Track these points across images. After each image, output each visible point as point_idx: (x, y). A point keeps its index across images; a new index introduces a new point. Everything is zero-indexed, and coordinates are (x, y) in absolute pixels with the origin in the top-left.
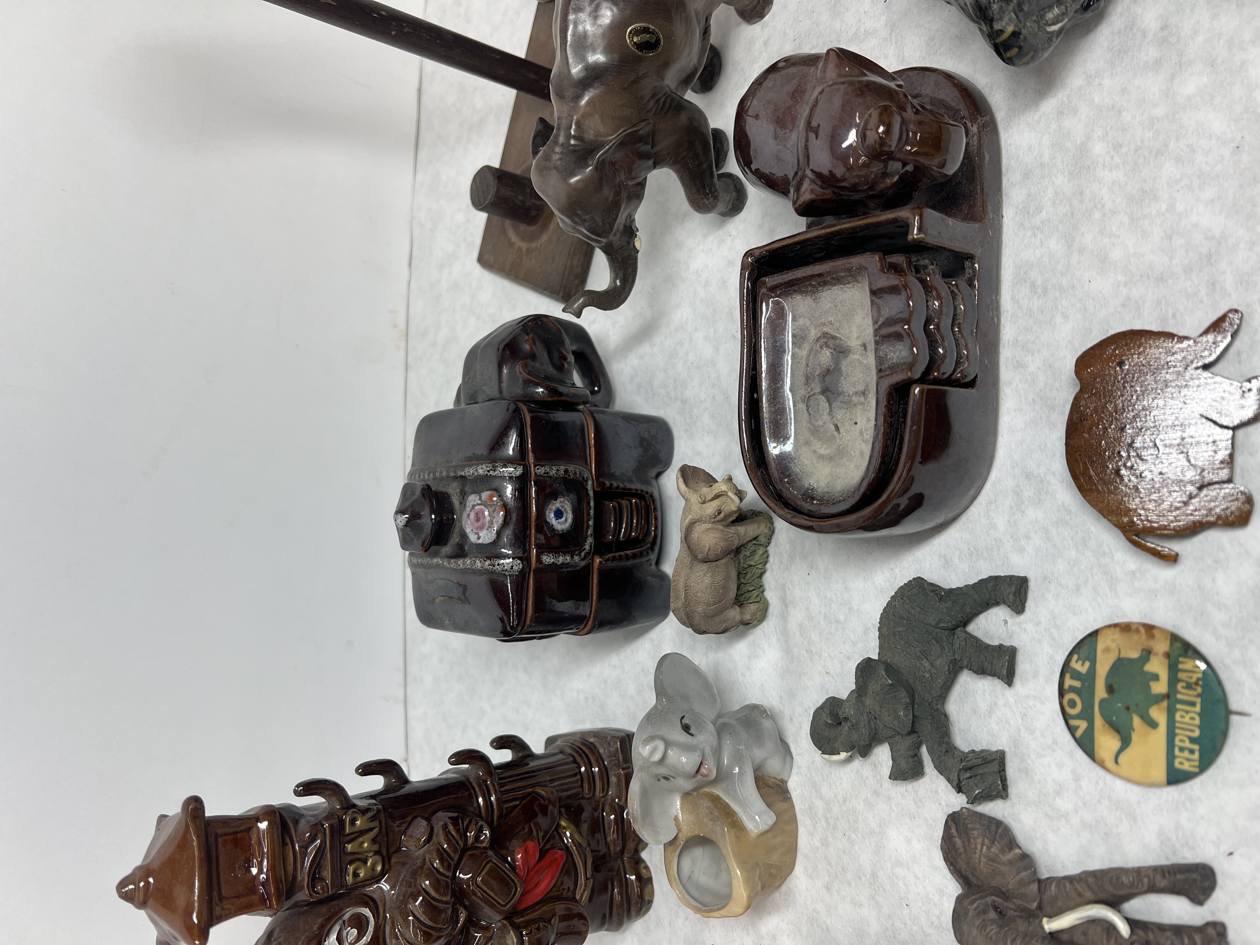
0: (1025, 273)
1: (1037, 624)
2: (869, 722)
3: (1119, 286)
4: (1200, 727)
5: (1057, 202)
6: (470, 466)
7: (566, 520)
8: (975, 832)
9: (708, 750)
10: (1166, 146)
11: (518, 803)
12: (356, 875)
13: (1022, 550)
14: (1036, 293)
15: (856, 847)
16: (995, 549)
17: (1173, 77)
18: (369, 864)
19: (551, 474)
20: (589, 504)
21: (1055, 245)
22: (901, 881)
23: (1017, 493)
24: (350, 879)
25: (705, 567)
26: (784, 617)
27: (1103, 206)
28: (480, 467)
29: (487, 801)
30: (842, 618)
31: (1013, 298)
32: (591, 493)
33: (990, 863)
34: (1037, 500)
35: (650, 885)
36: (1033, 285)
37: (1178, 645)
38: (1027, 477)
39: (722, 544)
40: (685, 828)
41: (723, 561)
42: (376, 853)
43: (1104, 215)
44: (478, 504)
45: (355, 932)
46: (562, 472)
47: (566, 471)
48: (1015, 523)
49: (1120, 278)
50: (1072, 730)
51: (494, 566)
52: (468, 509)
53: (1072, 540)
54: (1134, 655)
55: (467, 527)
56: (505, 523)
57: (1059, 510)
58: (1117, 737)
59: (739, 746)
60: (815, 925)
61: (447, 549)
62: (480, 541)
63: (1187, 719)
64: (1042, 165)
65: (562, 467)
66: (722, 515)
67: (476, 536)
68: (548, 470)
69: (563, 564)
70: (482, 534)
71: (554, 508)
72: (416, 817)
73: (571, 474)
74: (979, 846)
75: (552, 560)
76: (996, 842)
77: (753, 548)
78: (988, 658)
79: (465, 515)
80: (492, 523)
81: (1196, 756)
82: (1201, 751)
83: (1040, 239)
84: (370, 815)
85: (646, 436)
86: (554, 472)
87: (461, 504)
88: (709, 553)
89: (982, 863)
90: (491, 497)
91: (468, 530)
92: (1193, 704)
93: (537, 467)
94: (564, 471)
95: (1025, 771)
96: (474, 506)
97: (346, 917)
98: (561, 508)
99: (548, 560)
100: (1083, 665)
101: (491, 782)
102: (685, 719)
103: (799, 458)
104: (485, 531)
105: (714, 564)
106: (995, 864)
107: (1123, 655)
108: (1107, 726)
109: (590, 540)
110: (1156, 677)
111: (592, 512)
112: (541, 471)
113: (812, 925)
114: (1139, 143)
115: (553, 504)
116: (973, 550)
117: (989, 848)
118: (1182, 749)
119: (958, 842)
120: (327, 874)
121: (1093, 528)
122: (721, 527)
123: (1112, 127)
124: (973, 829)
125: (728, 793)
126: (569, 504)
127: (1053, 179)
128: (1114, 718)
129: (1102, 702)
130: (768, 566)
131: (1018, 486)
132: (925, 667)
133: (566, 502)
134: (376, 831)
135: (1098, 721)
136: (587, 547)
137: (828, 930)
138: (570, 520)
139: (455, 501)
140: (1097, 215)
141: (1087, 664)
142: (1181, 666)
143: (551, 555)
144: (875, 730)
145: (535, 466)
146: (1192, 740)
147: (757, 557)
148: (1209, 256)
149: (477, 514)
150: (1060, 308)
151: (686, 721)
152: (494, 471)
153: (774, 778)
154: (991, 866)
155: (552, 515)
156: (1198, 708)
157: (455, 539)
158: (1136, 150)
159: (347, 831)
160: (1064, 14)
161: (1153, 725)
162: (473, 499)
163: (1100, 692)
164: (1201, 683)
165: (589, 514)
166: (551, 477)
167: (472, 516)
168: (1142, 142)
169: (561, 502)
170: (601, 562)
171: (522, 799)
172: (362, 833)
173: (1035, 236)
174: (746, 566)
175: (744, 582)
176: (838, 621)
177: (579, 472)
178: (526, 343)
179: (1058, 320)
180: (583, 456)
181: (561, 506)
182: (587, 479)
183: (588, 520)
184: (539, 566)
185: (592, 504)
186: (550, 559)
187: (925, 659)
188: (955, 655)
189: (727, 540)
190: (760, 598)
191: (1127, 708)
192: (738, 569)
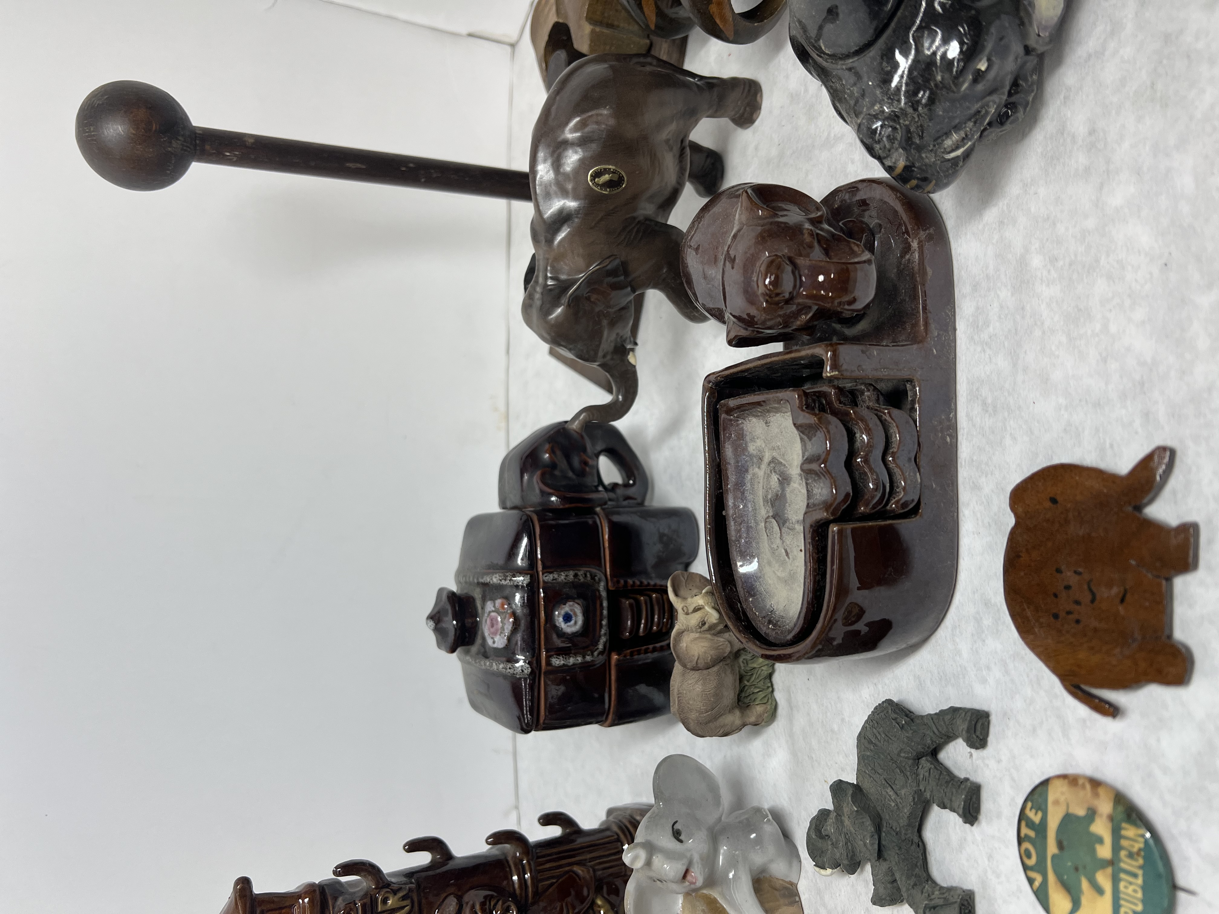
0: (977, 389)
1: (998, 762)
2: (846, 844)
3: (1060, 409)
4: (1143, 902)
5: (1002, 316)
6: (487, 574)
7: (576, 623)
9: (696, 858)
10: (1097, 261)
11: (554, 881)
13: (984, 681)
14: (987, 411)
16: (961, 676)
17: (1101, 186)
19: (560, 580)
20: (601, 605)
21: (1002, 362)
23: (978, 620)
25: (696, 674)
26: (790, 719)
27: (1043, 323)
28: (495, 575)
29: (521, 879)
30: (836, 727)
31: (968, 415)
32: (604, 594)
34: (995, 631)
36: (984, 403)
37: (1123, 805)
38: (986, 604)
39: (712, 652)
41: (715, 669)
43: (1044, 332)
44: (493, 611)
46: (572, 577)
47: (576, 575)
48: (977, 652)
49: (1062, 401)
50: (1030, 881)
51: (506, 669)
52: (486, 615)
53: (1028, 676)
54: (1081, 812)
55: (486, 631)
56: (515, 630)
58: (1068, 897)
59: (736, 851)
61: (474, 649)
62: (495, 645)
63: (1131, 891)
64: (988, 277)
65: (571, 572)
66: (706, 626)
67: (492, 640)
68: (556, 576)
69: (574, 664)
70: (497, 638)
71: (563, 612)
72: (450, 894)
73: (581, 577)
75: (562, 662)
78: (947, 794)
79: (484, 620)
80: (504, 630)
83: (989, 355)
84: (401, 894)
85: (666, 531)
86: (563, 577)
87: (482, 608)
88: (699, 662)
90: (503, 604)
91: (486, 634)
92: (1135, 876)
93: (545, 575)
94: (574, 576)
96: (490, 612)
98: (570, 612)
99: (558, 662)
100: (1036, 814)
101: (528, 861)
102: (677, 824)
103: (764, 576)
104: (498, 637)
105: (705, 672)
107: (1071, 811)
108: (1059, 883)
109: (603, 640)
110: (1100, 840)
111: (605, 612)
112: (549, 578)
114: (1073, 257)
115: (561, 609)
116: (942, 674)
122: (709, 636)
123: (1047, 239)
125: (724, 897)
126: (579, 607)
127: (999, 292)
128: (1065, 877)
129: (1054, 857)
131: (978, 613)
133: (576, 605)
134: (407, 908)
135: (1051, 877)
136: (601, 646)
138: (580, 622)
139: (479, 604)
140: (1037, 333)
141: (1040, 814)
142: (1123, 832)
143: (561, 658)
144: (853, 852)
145: (543, 574)
148: (1142, 384)
149: (492, 620)
150: (1008, 428)
151: (677, 826)
152: (505, 580)
153: (782, 880)
155: (561, 619)
156: (1140, 881)
157: (479, 641)
158: (1070, 265)
159: (380, 909)
160: (963, 139)
161: (1100, 891)
162: (489, 606)
163: (1052, 848)
164: (1142, 853)
165: (601, 613)
166: (560, 582)
167: (489, 621)
168: (1076, 256)
169: (570, 606)
170: (618, 659)
171: (558, 877)
172: (394, 910)
173: (984, 351)
174: (749, 669)
175: (747, 684)
176: (832, 731)
177: (591, 575)
178: (546, 452)
179: (1008, 441)
180: (596, 558)
181: (571, 610)
182: (600, 580)
183: (601, 620)
184: (549, 668)
185: (605, 604)
186: (560, 661)
187: (889, 788)
188: (919, 786)
189: (717, 648)
190: (766, 699)
191: (1077, 869)
192: (739, 671)
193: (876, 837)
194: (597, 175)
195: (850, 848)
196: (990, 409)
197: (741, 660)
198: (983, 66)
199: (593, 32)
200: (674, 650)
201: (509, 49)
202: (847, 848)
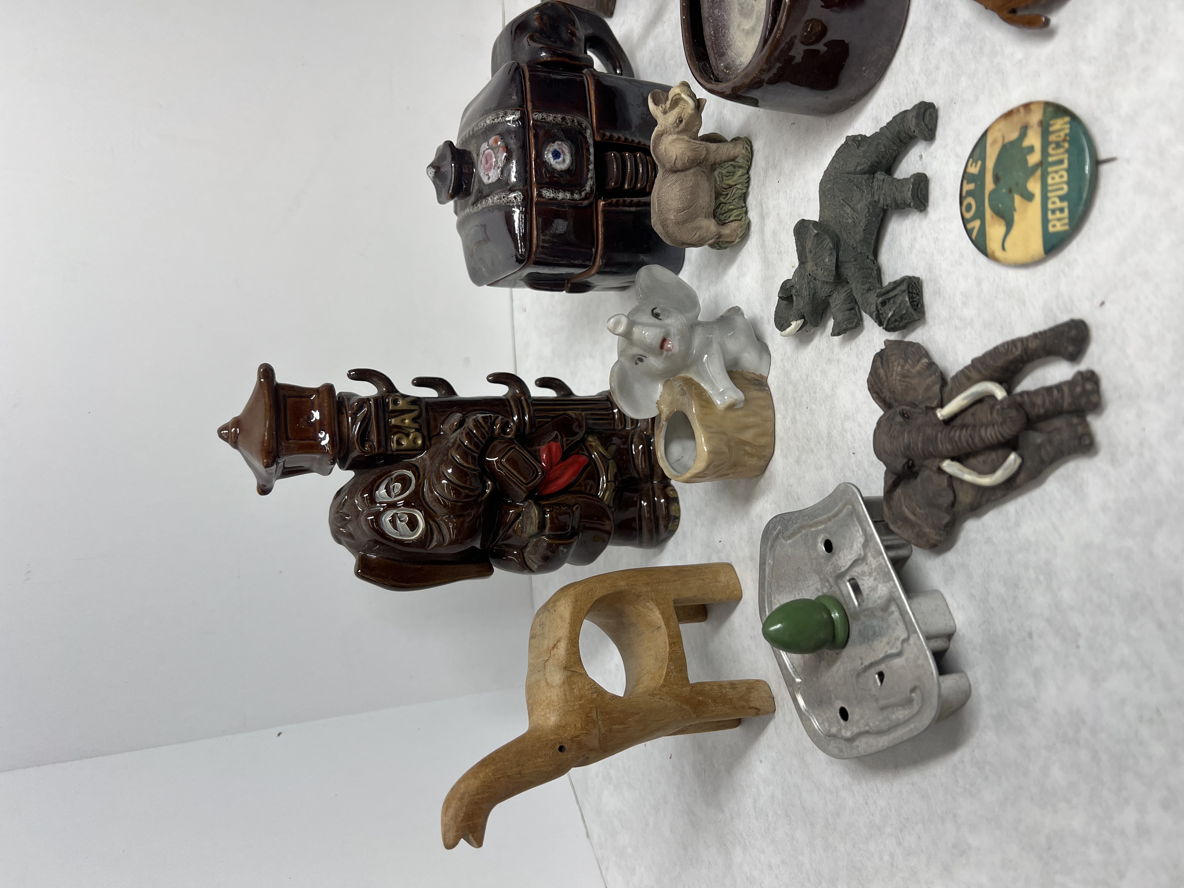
1: (945, 148)
4: (1068, 183)
6: (482, 120)
8: (894, 357)
9: (673, 331)
11: (550, 420)
12: (399, 443)
15: (816, 416)
18: (411, 437)
19: (548, 120)
20: (588, 150)
22: (849, 434)
23: (929, 28)
24: (394, 445)
25: (673, 177)
28: (489, 119)
29: (521, 414)
32: (591, 141)
33: (903, 379)
34: (944, 28)
35: (676, 504)
37: (1050, 109)
39: (689, 154)
40: (665, 409)
41: (692, 171)
42: (417, 430)
44: (487, 149)
45: (399, 485)
46: (560, 119)
47: (563, 119)
48: (928, 59)
50: (969, 232)
51: (500, 199)
52: (481, 156)
53: (972, 52)
54: (1014, 135)
55: (481, 171)
56: (508, 161)
57: (961, 29)
58: (1003, 223)
59: (711, 335)
60: (790, 497)
61: (472, 199)
62: (490, 181)
63: (1057, 180)
65: (559, 115)
66: (683, 124)
67: (487, 177)
68: (545, 116)
69: (563, 199)
70: (492, 173)
71: (552, 149)
72: (455, 412)
73: (568, 121)
74: (895, 369)
75: (552, 195)
76: (909, 360)
77: (731, 169)
79: (479, 162)
80: (497, 164)
81: (1066, 213)
82: (1069, 207)
86: (551, 118)
87: (478, 155)
89: (897, 382)
90: (496, 142)
91: (482, 175)
92: (1061, 162)
93: (534, 113)
94: (561, 119)
95: (938, 292)
96: (484, 152)
97: (394, 476)
98: (558, 150)
99: (548, 194)
100: (976, 166)
101: (525, 399)
102: (656, 309)
104: (492, 170)
105: (682, 174)
106: (907, 380)
107: (1007, 140)
108: (995, 216)
109: (590, 183)
110: (1031, 149)
111: (592, 158)
112: (538, 116)
113: (788, 498)
115: (551, 146)
117: (903, 367)
118: (1053, 212)
119: (881, 372)
120: (374, 437)
121: (988, 33)
124: (892, 355)
125: (699, 378)
126: (566, 147)
128: (1000, 206)
129: (992, 193)
130: (750, 189)
131: (929, 22)
132: (848, 214)
133: (564, 145)
134: (416, 413)
135: (988, 213)
136: (588, 188)
137: (799, 499)
138: (568, 160)
139: (474, 153)
141: (979, 163)
142: (1052, 129)
143: (551, 190)
145: (533, 112)
146: (1062, 198)
147: (735, 178)
149: (486, 158)
151: (656, 311)
152: (498, 118)
153: (753, 373)
154: (904, 381)
155: (550, 155)
156: (1065, 165)
157: (475, 188)
159: (391, 408)
162: (484, 147)
163: (989, 185)
164: (1068, 138)
165: (588, 159)
166: (548, 122)
167: (484, 161)
169: (559, 145)
170: (604, 205)
171: (553, 418)
172: (403, 412)
174: (725, 186)
175: (723, 200)
177: (578, 122)
178: (536, 21)
180: (582, 108)
181: (559, 149)
182: (586, 128)
183: (588, 165)
184: (541, 200)
185: (592, 150)
186: (550, 194)
187: (847, 206)
188: (873, 197)
189: (694, 150)
190: (741, 217)
191: (1010, 191)
192: (715, 187)
193: (834, 253)
195: (812, 286)
197: (716, 173)
200: (654, 151)
202: (810, 287)
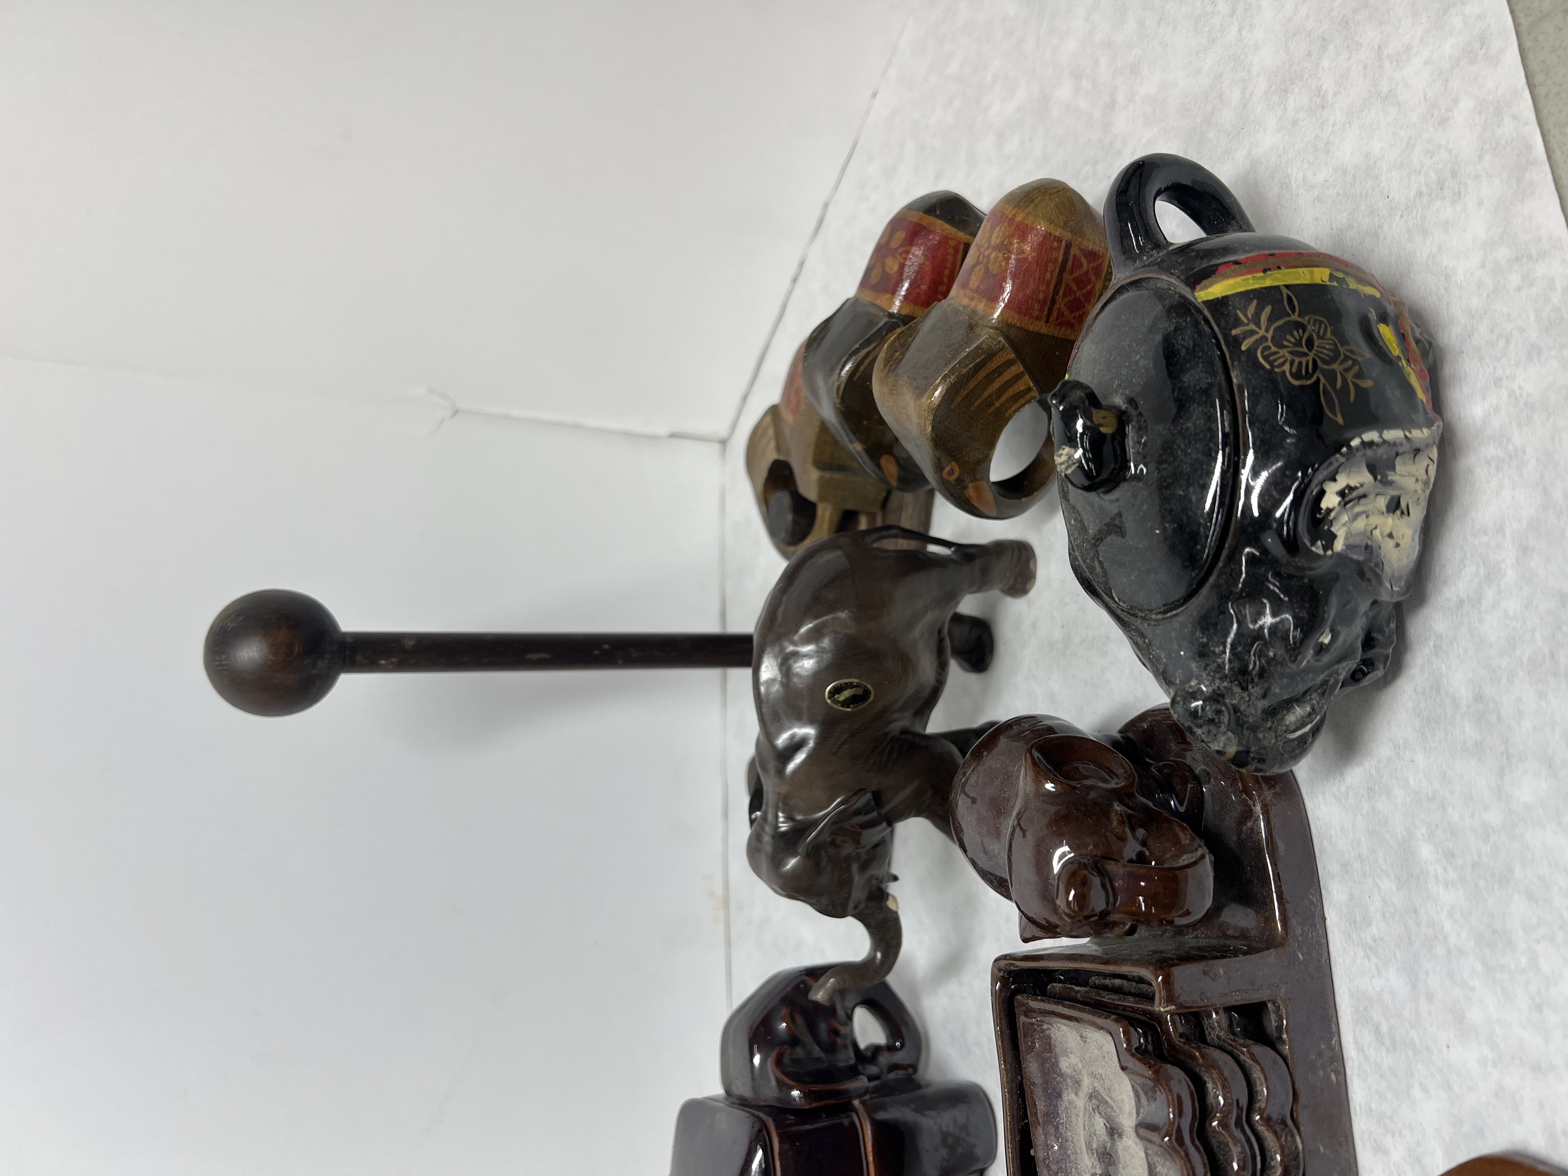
0: (1365, 1009)
3: (1486, 1064)
5: (1388, 915)
10: (1510, 870)
14: (1383, 1043)
17: (1501, 773)
21: (1395, 980)
27: (1446, 938)
31: (1356, 1042)
36: (1377, 1030)
43: (1449, 951)
49: (1487, 1052)
64: (1361, 857)
83: (1376, 964)
85: (951, 1129)
114: (1476, 857)
123: (1437, 826)
127: (1379, 881)
140: (1440, 950)
150: (1416, 1075)
158: (1474, 867)
160: (1310, 714)
168: (1479, 857)
173: (1368, 958)
178: (783, 1021)
179: (1417, 1092)
194: (836, 691)
196: (1387, 1042)
198: (1326, 639)
199: (821, 479)
201: (717, 447)
